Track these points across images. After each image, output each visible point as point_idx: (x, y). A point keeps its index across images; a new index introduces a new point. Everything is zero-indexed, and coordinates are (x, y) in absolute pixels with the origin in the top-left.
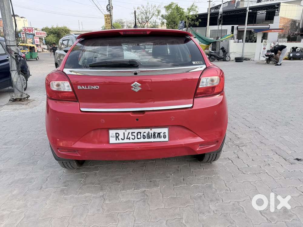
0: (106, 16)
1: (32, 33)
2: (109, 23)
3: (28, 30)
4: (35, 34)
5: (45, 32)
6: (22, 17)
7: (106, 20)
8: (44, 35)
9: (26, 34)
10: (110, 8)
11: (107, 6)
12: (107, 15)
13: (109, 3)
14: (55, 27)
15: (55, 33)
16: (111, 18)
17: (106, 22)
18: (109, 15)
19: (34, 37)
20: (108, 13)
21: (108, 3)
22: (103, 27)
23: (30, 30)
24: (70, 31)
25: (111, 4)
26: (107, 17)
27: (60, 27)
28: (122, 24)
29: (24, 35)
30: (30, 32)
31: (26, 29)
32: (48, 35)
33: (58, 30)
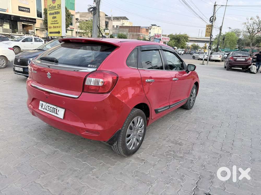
0: (207, 26)
1: (159, 38)
2: (209, 33)
3: (158, 36)
4: (161, 39)
5: (169, 38)
6: (158, 27)
7: (207, 29)
8: (168, 40)
9: (154, 38)
10: (213, 19)
11: (211, 18)
12: (209, 26)
13: (214, 15)
14: (178, 34)
15: (177, 39)
16: (212, 28)
17: (207, 32)
18: (211, 25)
19: (161, 41)
20: (211, 24)
21: (212, 15)
22: (218, 36)
23: (159, 36)
24: (189, 37)
25: (214, 16)
26: (209, 27)
27: (182, 34)
28: (238, 34)
29: (153, 39)
30: (158, 37)
31: (157, 35)
32: (171, 40)
33: (180, 36)
